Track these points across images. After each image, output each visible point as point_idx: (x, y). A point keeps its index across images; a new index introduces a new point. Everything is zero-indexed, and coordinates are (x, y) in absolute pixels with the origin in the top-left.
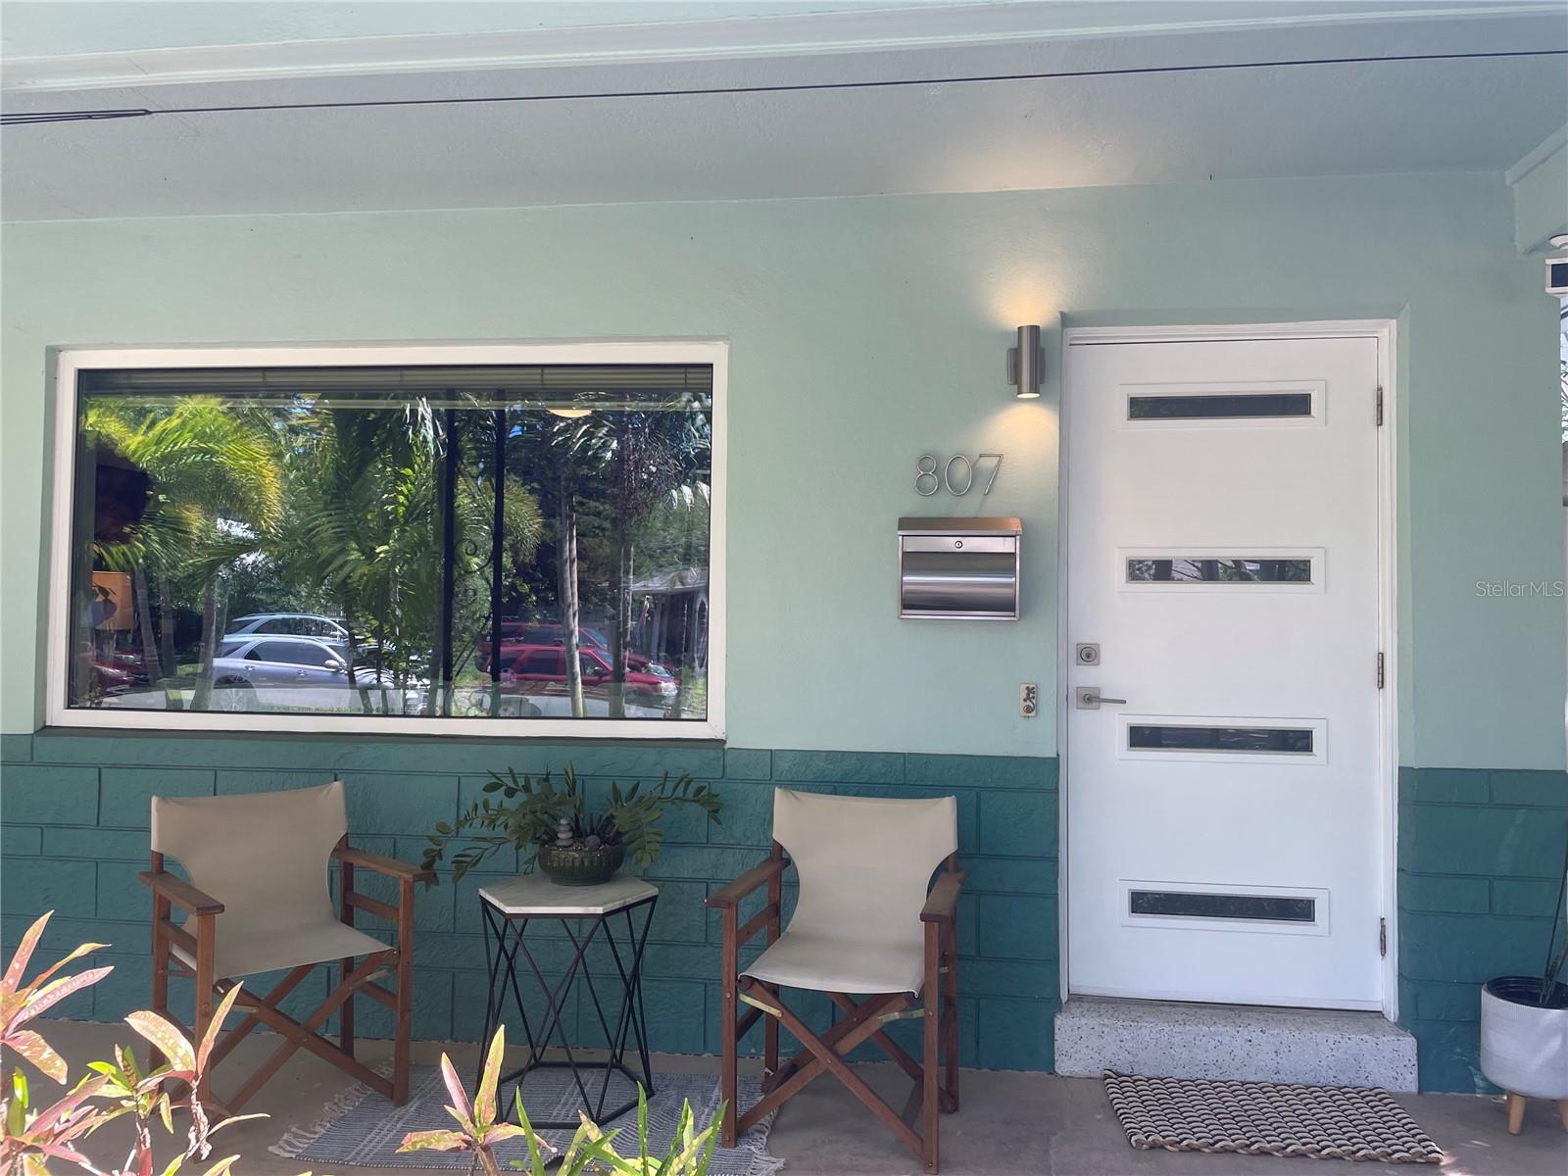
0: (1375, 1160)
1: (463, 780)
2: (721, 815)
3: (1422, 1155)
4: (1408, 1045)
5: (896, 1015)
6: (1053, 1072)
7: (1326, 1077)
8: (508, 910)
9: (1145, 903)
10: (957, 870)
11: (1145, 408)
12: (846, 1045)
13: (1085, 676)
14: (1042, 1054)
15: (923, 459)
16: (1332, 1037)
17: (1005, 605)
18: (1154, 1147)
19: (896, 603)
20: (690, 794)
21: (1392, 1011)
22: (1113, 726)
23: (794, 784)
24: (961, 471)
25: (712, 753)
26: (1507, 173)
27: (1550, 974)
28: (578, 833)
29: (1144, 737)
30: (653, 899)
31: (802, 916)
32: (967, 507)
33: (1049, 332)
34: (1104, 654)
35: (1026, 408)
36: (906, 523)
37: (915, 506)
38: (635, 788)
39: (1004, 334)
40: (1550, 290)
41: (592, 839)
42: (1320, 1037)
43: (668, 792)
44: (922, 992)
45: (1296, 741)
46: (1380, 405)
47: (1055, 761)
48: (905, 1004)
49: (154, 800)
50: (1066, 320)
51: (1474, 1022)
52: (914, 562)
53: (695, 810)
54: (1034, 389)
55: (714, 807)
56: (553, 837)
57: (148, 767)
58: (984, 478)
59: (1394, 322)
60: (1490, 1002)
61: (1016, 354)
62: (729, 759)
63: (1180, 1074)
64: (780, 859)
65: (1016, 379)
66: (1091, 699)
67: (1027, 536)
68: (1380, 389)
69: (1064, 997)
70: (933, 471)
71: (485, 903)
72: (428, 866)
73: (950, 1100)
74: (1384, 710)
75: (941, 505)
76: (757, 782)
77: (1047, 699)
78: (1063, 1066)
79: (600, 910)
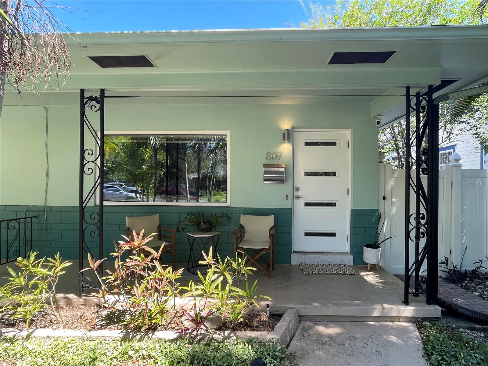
0: (345, 274)
1: (180, 214)
2: (230, 220)
3: (352, 273)
4: (352, 257)
5: (265, 252)
6: (290, 264)
7: (338, 263)
8: (194, 236)
9: (307, 234)
10: (274, 228)
11: (307, 144)
12: (256, 258)
13: (297, 193)
14: (289, 260)
15: (267, 154)
16: (339, 256)
17: (282, 180)
18: (308, 274)
19: (263, 180)
20: (224, 216)
21: (349, 252)
22: (301, 202)
23: (244, 214)
24: (274, 156)
25: (228, 208)
26: (370, 104)
27: (375, 243)
28: (205, 223)
29: (307, 204)
30: (219, 234)
31: (246, 237)
32: (275, 162)
33: (290, 130)
34: (300, 189)
35: (286, 144)
36: (264, 165)
37: (266, 162)
38: (215, 215)
39: (282, 130)
40: (377, 125)
41: (207, 224)
42: (336, 256)
43: (221, 215)
44: (269, 248)
45: (333, 205)
46: (348, 144)
47: (291, 209)
48: (266, 250)
49: (127, 217)
50: (293, 128)
51: (362, 253)
52: (266, 172)
53: (225, 219)
54: (288, 141)
55: (229, 218)
56: (200, 224)
57: (117, 212)
58: (278, 157)
59: (351, 130)
60: (365, 248)
61: (284, 134)
62: (231, 210)
63: (313, 263)
64: (242, 227)
65: (284, 139)
66: (298, 198)
67: (286, 168)
68: (348, 141)
69: (292, 251)
70: (269, 155)
71: (188, 235)
72: (178, 229)
73: (273, 269)
74: (349, 199)
75: (271, 162)
76: (237, 214)
77: (290, 198)
78: (292, 263)
79: (211, 236)
